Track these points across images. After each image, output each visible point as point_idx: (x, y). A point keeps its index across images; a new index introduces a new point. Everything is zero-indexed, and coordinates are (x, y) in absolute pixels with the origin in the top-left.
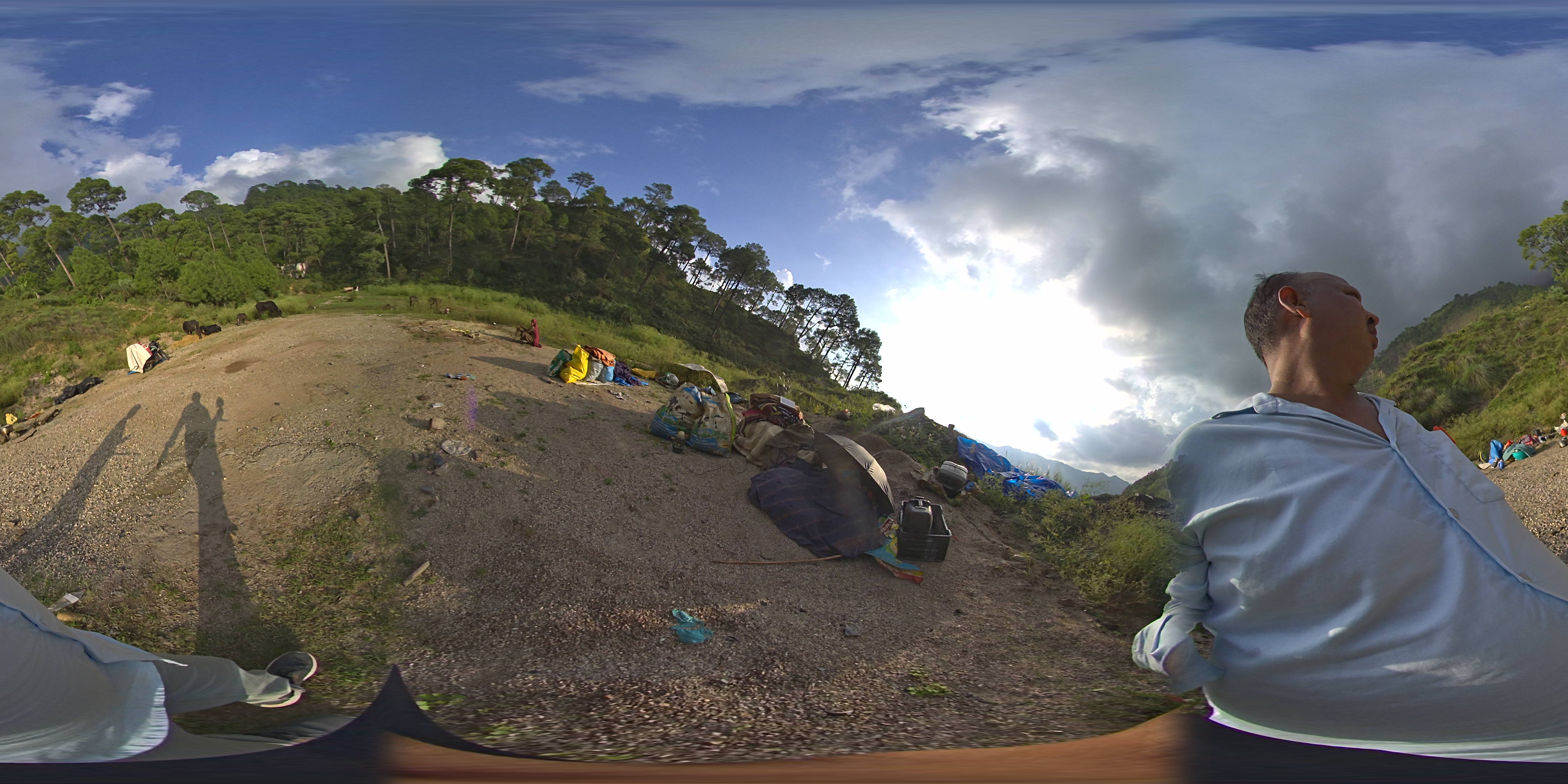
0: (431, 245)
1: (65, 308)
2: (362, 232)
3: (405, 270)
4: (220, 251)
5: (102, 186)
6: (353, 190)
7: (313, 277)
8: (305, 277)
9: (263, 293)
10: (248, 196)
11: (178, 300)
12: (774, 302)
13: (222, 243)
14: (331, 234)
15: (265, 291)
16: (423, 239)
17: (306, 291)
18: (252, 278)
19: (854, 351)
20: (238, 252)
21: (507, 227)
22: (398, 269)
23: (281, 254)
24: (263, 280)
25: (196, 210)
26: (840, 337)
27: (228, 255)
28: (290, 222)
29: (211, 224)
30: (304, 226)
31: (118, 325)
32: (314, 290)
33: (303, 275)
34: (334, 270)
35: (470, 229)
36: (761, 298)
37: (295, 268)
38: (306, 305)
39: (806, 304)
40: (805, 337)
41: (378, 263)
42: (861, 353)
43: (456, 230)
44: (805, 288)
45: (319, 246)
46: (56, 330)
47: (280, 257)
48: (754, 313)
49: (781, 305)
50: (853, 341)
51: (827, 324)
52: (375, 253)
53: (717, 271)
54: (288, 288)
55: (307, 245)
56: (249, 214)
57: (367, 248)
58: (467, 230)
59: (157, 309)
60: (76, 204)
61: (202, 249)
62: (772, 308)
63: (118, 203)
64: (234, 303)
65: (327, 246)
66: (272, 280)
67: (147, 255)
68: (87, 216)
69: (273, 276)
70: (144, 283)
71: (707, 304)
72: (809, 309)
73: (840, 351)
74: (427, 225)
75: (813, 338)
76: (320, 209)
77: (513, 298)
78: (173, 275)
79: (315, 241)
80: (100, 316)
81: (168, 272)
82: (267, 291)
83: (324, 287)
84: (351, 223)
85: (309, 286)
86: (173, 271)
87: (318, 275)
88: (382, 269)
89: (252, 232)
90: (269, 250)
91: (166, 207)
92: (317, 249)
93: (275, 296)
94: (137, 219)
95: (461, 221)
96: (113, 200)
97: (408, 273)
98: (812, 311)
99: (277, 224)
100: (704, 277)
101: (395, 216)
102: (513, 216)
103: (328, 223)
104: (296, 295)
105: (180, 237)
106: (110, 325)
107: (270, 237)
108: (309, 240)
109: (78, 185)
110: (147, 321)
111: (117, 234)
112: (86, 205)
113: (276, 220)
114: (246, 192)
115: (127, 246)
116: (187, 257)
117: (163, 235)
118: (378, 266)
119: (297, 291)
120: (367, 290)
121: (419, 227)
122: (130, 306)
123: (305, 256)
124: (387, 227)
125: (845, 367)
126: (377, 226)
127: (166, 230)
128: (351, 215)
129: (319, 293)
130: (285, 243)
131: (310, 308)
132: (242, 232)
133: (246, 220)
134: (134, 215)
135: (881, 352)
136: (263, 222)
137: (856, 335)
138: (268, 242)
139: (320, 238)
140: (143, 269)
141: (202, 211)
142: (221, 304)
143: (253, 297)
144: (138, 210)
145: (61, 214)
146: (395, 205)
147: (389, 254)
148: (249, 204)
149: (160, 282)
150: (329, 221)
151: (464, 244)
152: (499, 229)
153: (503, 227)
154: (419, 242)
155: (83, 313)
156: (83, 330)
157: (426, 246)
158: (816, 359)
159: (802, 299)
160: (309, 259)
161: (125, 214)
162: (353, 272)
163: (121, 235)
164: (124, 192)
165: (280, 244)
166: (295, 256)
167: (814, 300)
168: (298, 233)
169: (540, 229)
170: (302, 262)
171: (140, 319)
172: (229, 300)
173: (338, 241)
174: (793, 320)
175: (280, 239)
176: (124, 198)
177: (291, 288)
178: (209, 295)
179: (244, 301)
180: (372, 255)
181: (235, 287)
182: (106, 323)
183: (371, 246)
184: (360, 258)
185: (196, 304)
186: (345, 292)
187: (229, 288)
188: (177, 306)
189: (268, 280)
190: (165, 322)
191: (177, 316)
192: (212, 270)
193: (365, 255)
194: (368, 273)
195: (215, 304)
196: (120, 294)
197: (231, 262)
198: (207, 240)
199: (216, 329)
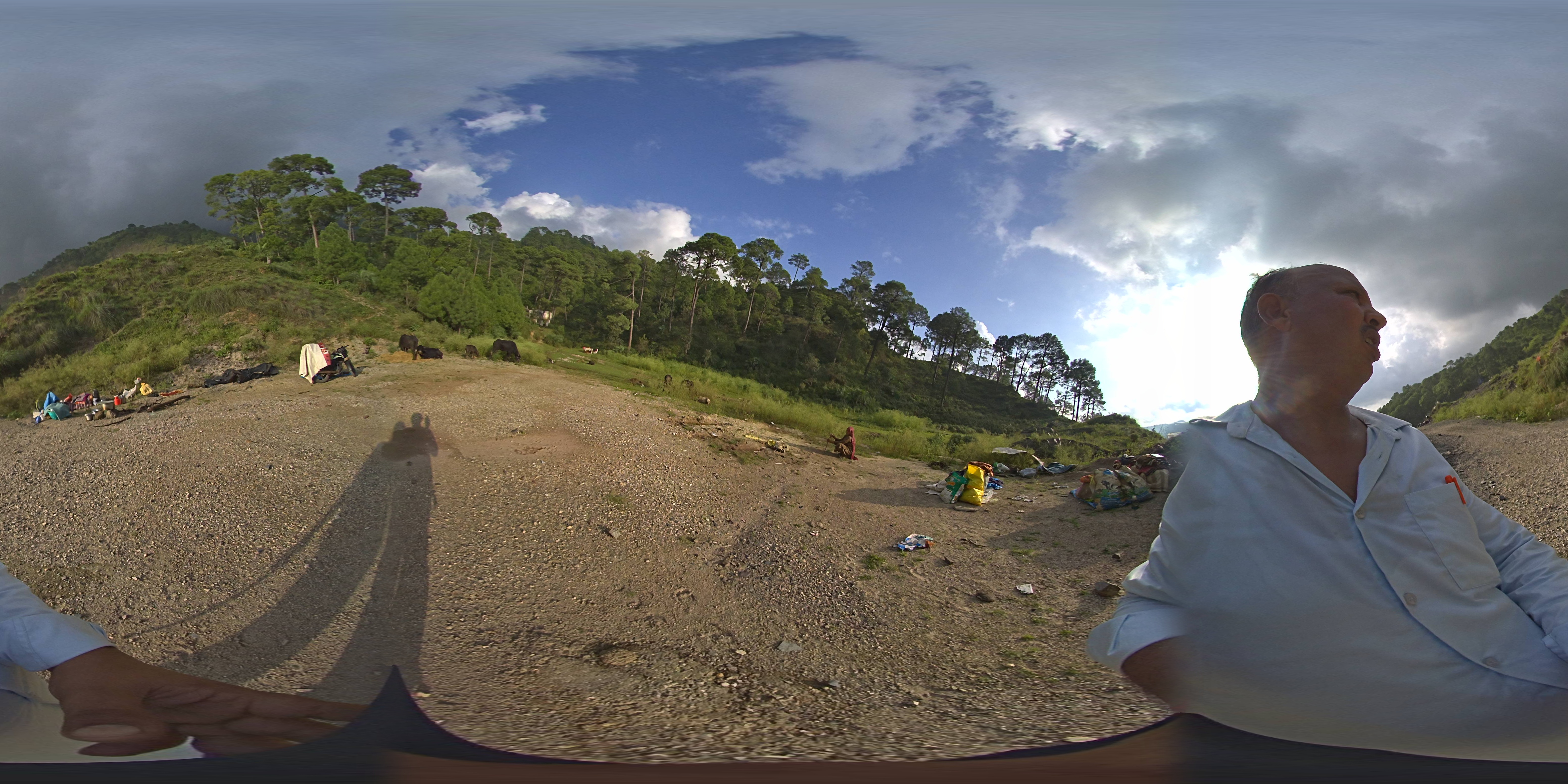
0: (672, 319)
1: (291, 281)
2: (615, 294)
3: (646, 342)
7: (557, 328)
8: (549, 327)
9: (504, 331)
11: (415, 310)
12: (984, 358)
13: (484, 270)
14: (585, 290)
15: (506, 328)
16: (667, 312)
17: (546, 341)
18: (499, 311)
21: (741, 309)
22: (640, 341)
23: (533, 298)
24: (508, 317)
25: (476, 232)
26: (1054, 374)
30: (564, 275)
32: (553, 343)
33: (547, 323)
35: (709, 308)
37: (542, 315)
38: (543, 357)
39: (1014, 354)
41: (622, 328)
42: (1079, 382)
43: (698, 308)
45: (571, 299)
47: (532, 300)
48: (968, 373)
51: (1039, 365)
52: (622, 318)
54: (530, 333)
55: (561, 296)
56: (520, 251)
57: (616, 311)
58: (707, 309)
59: (387, 312)
60: (363, 186)
62: (983, 363)
64: (470, 331)
65: (577, 302)
66: (516, 320)
67: (404, 255)
68: (368, 201)
69: (519, 315)
70: (387, 282)
72: (1018, 356)
74: (672, 299)
76: (583, 263)
78: (420, 282)
80: (324, 299)
82: (508, 330)
83: (564, 342)
84: (608, 282)
85: (550, 337)
87: (562, 327)
88: (625, 336)
89: (515, 268)
90: (524, 290)
91: (451, 218)
94: (416, 219)
96: (403, 194)
97: (648, 345)
98: (1021, 358)
99: (541, 266)
100: (915, 351)
101: (648, 284)
103: (585, 279)
104: (536, 342)
105: (448, 250)
107: (530, 278)
108: (564, 290)
111: (387, 226)
112: (373, 191)
113: (541, 263)
114: (527, 231)
118: (621, 332)
119: (537, 339)
120: (606, 354)
122: (362, 301)
123: (555, 306)
126: (631, 291)
129: (559, 347)
130: (541, 288)
131: (548, 361)
134: (416, 214)
137: (1069, 368)
139: (574, 291)
141: (481, 234)
142: (455, 328)
143: (493, 332)
145: (341, 190)
146: (649, 273)
147: (635, 322)
149: (405, 286)
150: (587, 277)
151: (703, 322)
152: (734, 310)
153: (738, 309)
154: (662, 314)
155: (307, 291)
156: (296, 309)
157: (668, 320)
159: (1009, 350)
160: (558, 310)
161: (406, 210)
162: (596, 334)
163: (391, 230)
165: (536, 288)
166: (546, 303)
167: (1020, 346)
168: (556, 281)
169: (770, 310)
170: (550, 311)
172: (468, 327)
173: (589, 299)
174: (1007, 369)
175: (538, 282)
176: (416, 196)
177: (532, 334)
178: (447, 315)
179: (481, 333)
180: (618, 319)
181: (477, 315)
182: (326, 309)
183: (619, 310)
184: (607, 320)
185: (430, 320)
186: (584, 352)
187: (470, 314)
188: (410, 315)
189: (513, 318)
190: (389, 328)
191: (404, 326)
192: (460, 290)
193: (613, 318)
194: (611, 338)
195: (450, 326)
196: (357, 285)
197: (484, 289)
198: (471, 262)
199: (437, 355)
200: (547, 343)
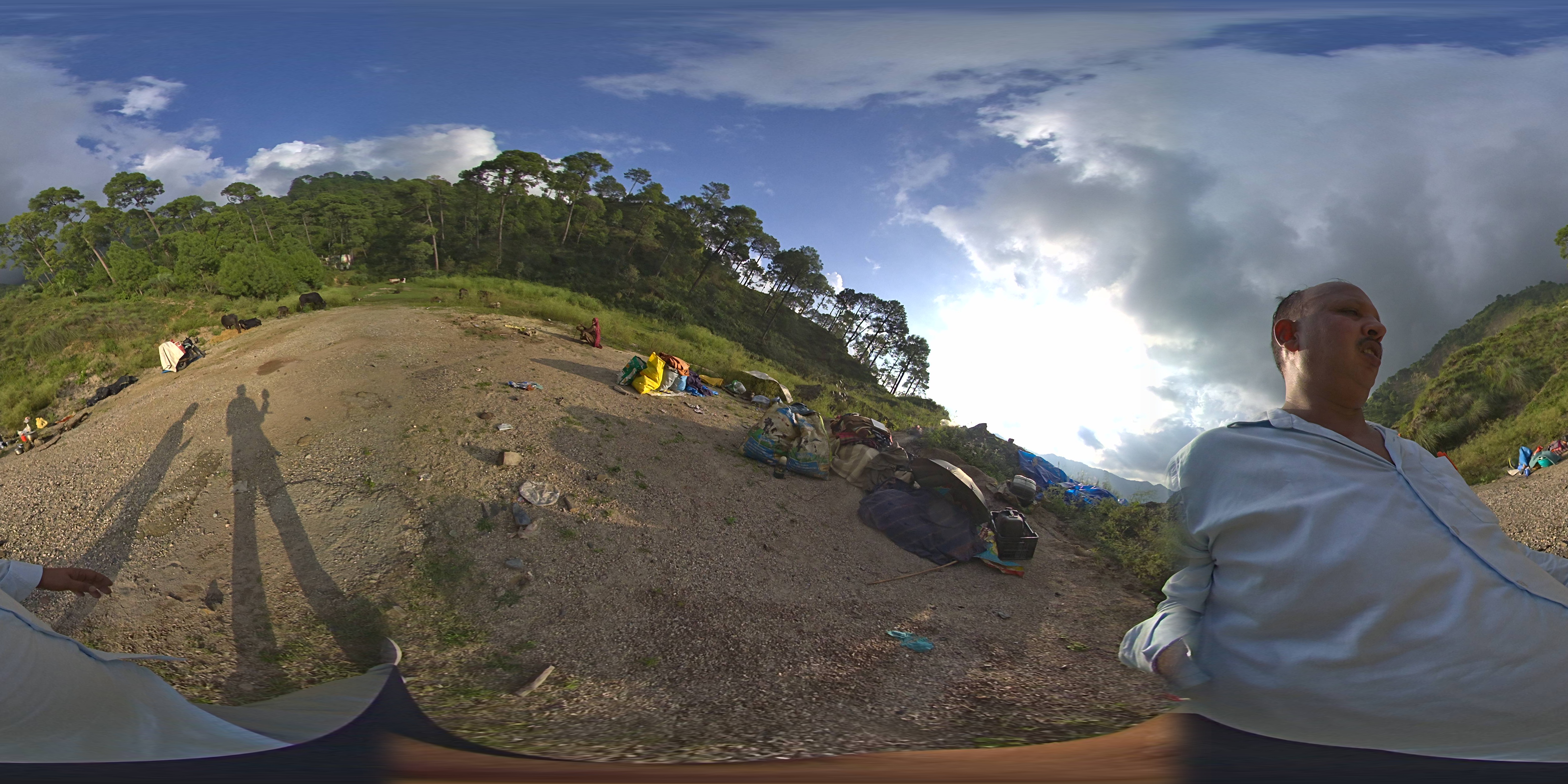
0: (480, 237)
1: (103, 305)
2: (411, 223)
3: (453, 262)
4: (263, 243)
5: (138, 179)
6: (402, 181)
7: (358, 268)
8: (350, 269)
9: (306, 285)
10: (292, 188)
11: (219, 293)
12: (824, 306)
13: (265, 234)
14: (377, 225)
15: (308, 282)
16: (472, 232)
17: (350, 283)
18: (295, 269)
19: (902, 357)
20: (281, 244)
21: (559, 221)
22: (446, 261)
23: (325, 245)
24: (306, 271)
25: (238, 202)
26: (888, 343)
27: (271, 247)
28: (335, 213)
29: (254, 217)
30: (349, 217)
31: (156, 320)
32: (359, 282)
33: (348, 267)
34: (380, 261)
35: (521, 222)
36: (811, 301)
37: (340, 259)
38: (350, 297)
39: (856, 309)
40: (854, 341)
41: (426, 254)
42: (910, 360)
43: (507, 223)
44: (856, 292)
45: (365, 237)
46: (93, 327)
47: (324, 248)
48: (804, 316)
49: (831, 309)
50: (902, 347)
51: (877, 329)
52: (424, 244)
53: (769, 272)
54: (332, 280)
55: (353, 237)
56: (293, 205)
57: (416, 239)
58: (518, 224)
59: (196, 303)
60: (112, 199)
61: (243, 241)
62: (822, 311)
63: (156, 196)
64: (276, 295)
65: (372, 238)
66: (315, 272)
67: (186, 248)
68: (125, 210)
69: (317, 267)
70: (183, 277)
71: (758, 306)
72: (859, 314)
73: (888, 356)
74: (477, 217)
75: (862, 343)
76: (366, 200)
77: (564, 293)
78: (213, 267)
79: (360, 232)
80: (138, 311)
81: (208, 265)
82: (310, 283)
83: (369, 279)
84: (399, 214)
85: (354, 278)
86: (213, 263)
87: (363, 267)
88: (431, 261)
89: (295, 223)
90: (313, 242)
91: (206, 199)
92: (362, 240)
93: (319, 288)
94: (176, 212)
95: (512, 214)
96: (151, 194)
97: (456, 265)
98: (862, 316)
99: (321, 215)
100: (756, 278)
101: (445, 207)
102: (565, 210)
103: (374, 215)
104: (340, 286)
105: (221, 229)
106: (148, 320)
107: (314, 228)
108: (354, 231)
109: (113, 180)
110: (186, 316)
111: (155, 227)
112: (123, 200)
113: (320, 211)
114: (290, 184)
115: (167, 240)
116: (229, 250)
117: (204, 228)
118: (426, 258)
119: (341, 283)
120: (415, 282)
121: (468, 219)
122: (169, 301)
123: (350, 248)
124: (436, 219)
125: (893, 373)
126: (427, 217)
127: (206, 222)
128: (399, 206)
129: (364, 285)
130: (330, 234)
131: (355, 300)
132: (286, 224)
133: (289, 212)
134: (174, 208)
135: (930, 359)
136: (308, 213)
137: (904, 341)
138: (312, 233)
139: (366, 229)
140: (183, 263)
141: (244, 203)
142: (262, 297)
143: (296, 289)
144: (176, 203)
145: (97, 209)
146: (445, 196)
147: (438, 246)
148: (293, 196)
149: (200, 275)
150: (375, 213)
151: (515, 236)
152: (550, 224)
153: (555, 221)
154: (468, 234)
155: (121, 309)
156: (121, 327)
157: (475, 238)
158: (864, 364)
159: (852, 304)
160: (354, 251)
161: (163, 207)
162: (400, 263)
163: (161, 229)
164: (161, 185)
165: (325, 236)
166: (339, 248)
167: (864, 305)
168: (343, 224)
169: (593, 224)
170: (347, 254)
171: (179, 314)
172: (271, 292)
173: (384, 232)
174: (842, 324)
175: (325, 230)
176: (162, 191)
177: (335, 280)
178: (250, 288)
179: (287, 293)
180: (419, 246)
181: (277, 279)
182: (144, 319)
183: (420, 238)
184: (408, 250)
185: (237, 297)
186: (391, 283)
187: (270, 281)
188: (217, 299)
189: (311, 271)
190: (205, 316)
191: (216, 310)
192: (253, 262)
193: (413, 246)
194: (417, 265)
195: (256, 297)
196: (159, 288)
197: (273, 253)
198: (249, 232)
199: (255, 323)
200: (352, 284)
